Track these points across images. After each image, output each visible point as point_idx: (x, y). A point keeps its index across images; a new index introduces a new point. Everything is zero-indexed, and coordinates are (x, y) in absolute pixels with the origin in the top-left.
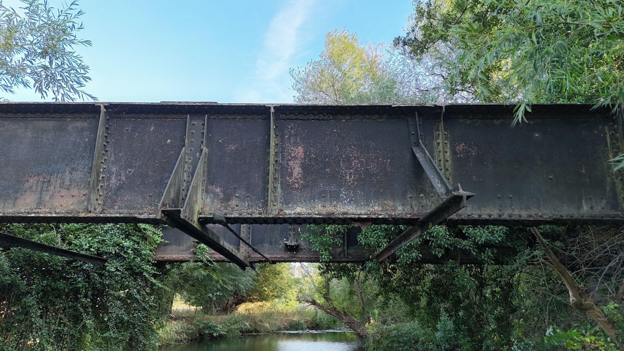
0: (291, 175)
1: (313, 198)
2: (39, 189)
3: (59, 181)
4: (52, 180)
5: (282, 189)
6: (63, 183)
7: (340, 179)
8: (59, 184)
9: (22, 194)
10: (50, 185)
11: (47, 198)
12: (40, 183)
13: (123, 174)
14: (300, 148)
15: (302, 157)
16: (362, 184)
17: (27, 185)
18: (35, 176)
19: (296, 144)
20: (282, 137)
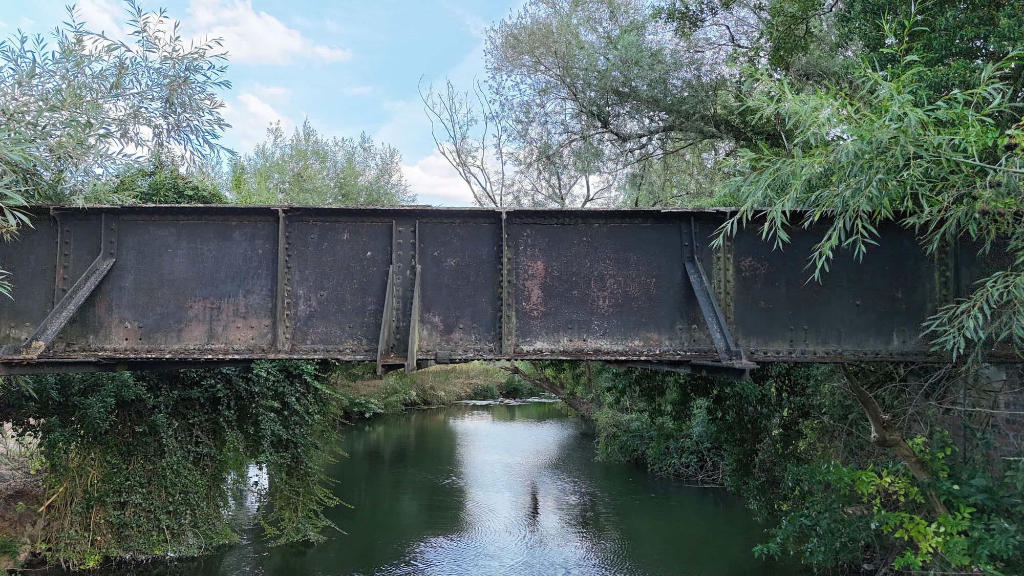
0: (528, 299)
1: (557, 330)
2: (208, 319)
3: (231, 308)
4: (223, 306)
5: (517, 318)
6: (237, 309)
7: (591, 304)
8: (232, 312)
9: (187, 325)
10: (221, 313)
11: (220, 330)
12: (208, 311)
13: (313, 298)
14: (539, 263)
15: (542, 275)
16: (619, 312)
17: (191, 313)
18: (199, 300)
19: (533, 258)
20: (516, 247)
